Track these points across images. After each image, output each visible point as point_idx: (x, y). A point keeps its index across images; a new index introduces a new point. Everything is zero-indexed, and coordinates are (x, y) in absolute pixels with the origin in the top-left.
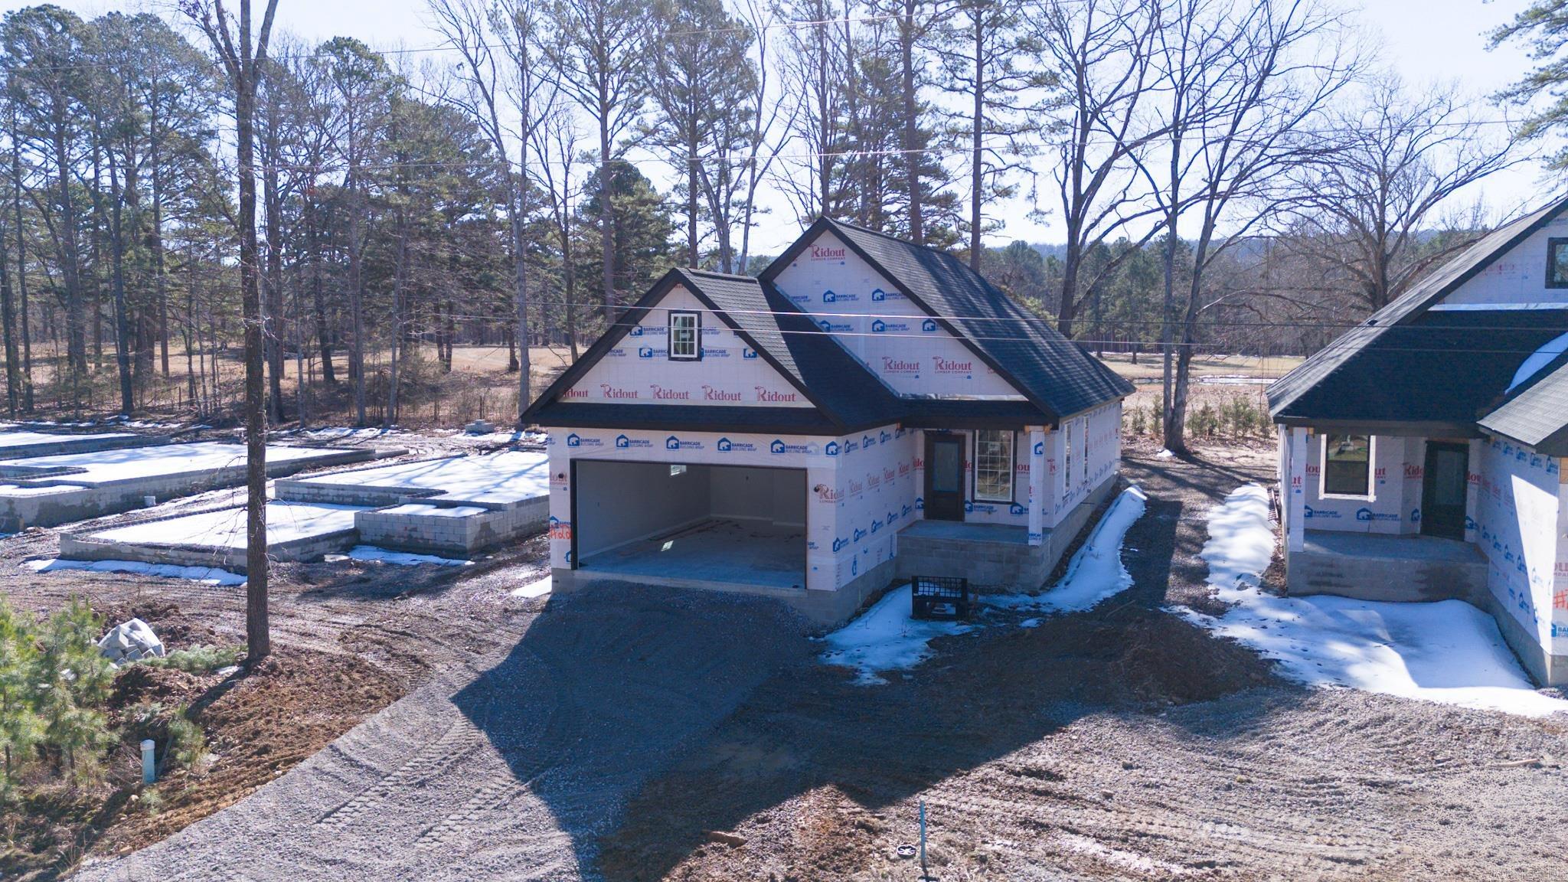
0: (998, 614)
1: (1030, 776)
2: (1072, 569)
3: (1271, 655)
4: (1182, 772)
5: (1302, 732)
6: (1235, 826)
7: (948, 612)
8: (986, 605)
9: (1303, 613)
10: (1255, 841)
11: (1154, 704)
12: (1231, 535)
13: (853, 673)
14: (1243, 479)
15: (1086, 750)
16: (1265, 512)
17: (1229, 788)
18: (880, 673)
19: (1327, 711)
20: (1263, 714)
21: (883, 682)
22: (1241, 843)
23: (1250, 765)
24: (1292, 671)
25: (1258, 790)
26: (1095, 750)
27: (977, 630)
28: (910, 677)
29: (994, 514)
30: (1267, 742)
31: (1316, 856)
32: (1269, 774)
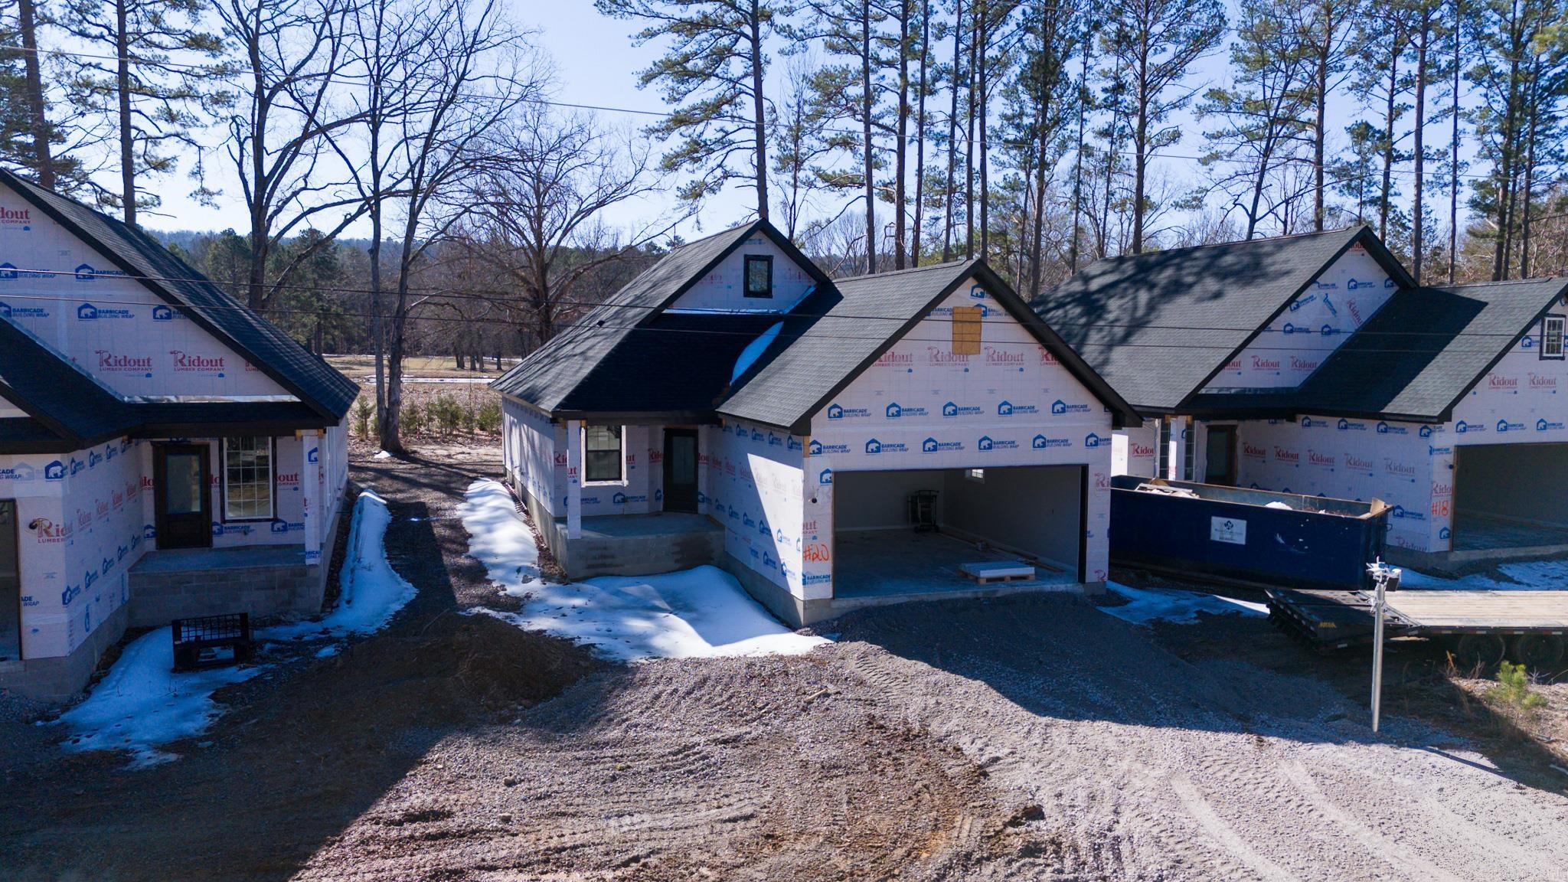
0: (283, 648)
1: (413, 821)
2: (345, 585)
3: (584, 641)
4: (564, 774)
5: (647, 708)
6: (636, 815)
7: (219, 657)
8: (267, 641)
9: (591, 597)
10: (660, 824)
11: (505, 712)
12: (489, 531)
13: (123, 757)
14: (471, 475)
15: (459, 776)
16: (511, 505)
17: (614, 778)
18: (163, 747)
19: (656, 683)
20: (606, 699)
21: (172, 757)
22: (651, 830)
23: (619, 752)
24: (608, 652)
25: (639, 773)
26: (469, 774)
27: (267, 671)
28: (209, 743)
29: (250, 534)
30: (624, 726)
31: (716, 822)
32: (639, 755)
